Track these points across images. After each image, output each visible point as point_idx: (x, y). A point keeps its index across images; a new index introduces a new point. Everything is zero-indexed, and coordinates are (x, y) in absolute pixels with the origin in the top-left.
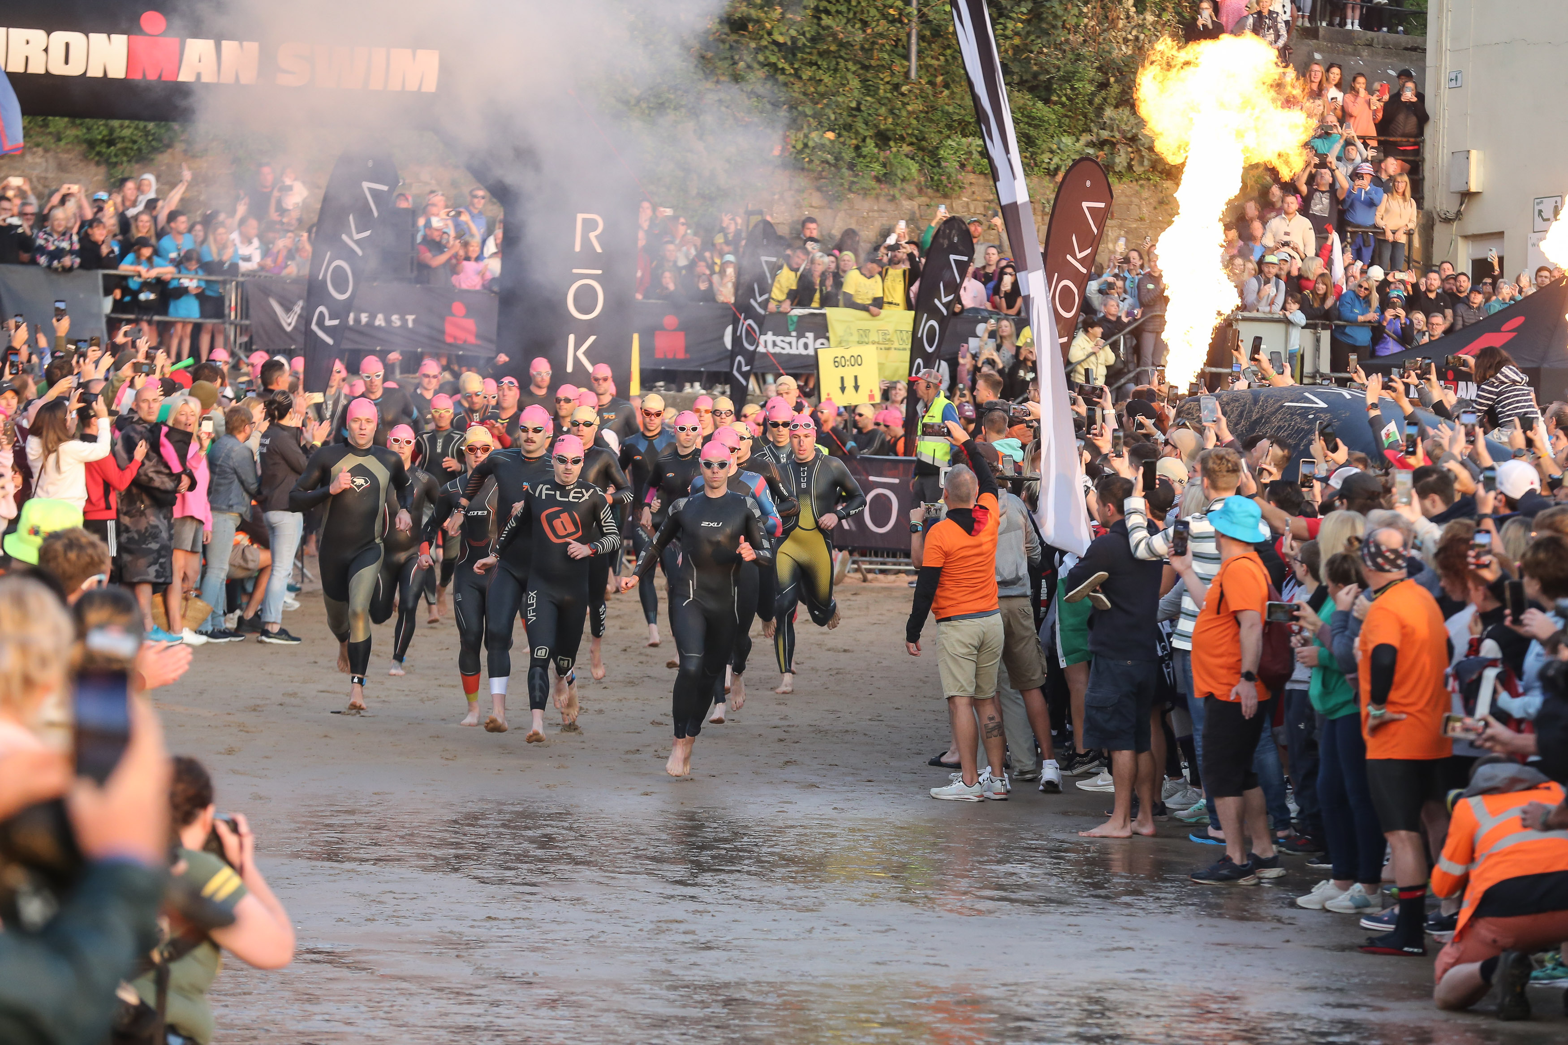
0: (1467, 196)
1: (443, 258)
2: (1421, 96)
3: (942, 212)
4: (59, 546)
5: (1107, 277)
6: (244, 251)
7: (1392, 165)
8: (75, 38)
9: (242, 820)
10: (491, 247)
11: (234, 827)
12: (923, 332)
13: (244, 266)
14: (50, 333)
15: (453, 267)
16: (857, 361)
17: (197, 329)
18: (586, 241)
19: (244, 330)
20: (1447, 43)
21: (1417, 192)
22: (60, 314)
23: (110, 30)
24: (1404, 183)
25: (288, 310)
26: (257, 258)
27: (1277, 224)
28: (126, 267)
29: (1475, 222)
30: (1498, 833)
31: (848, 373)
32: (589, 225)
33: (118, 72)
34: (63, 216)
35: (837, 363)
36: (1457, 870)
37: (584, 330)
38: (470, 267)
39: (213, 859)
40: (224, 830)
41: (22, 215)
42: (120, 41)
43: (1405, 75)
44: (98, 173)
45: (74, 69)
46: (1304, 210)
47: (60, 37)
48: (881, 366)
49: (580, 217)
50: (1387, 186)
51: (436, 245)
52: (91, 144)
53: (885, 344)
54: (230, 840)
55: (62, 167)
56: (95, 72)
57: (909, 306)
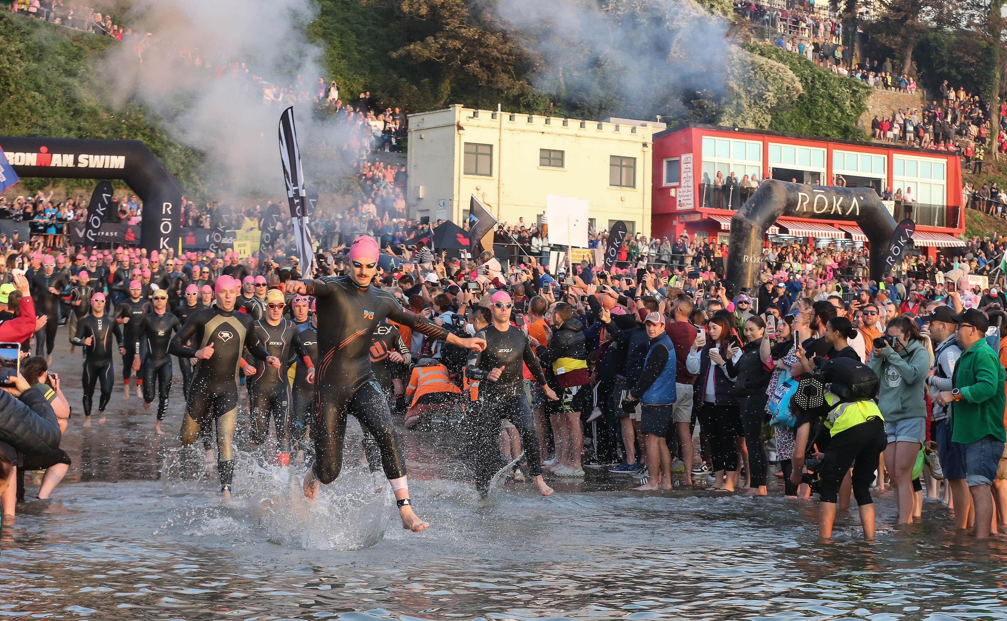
0: (419, 199)
1: (125, 216)
2: (406, 171)
3: (270, 202)
4: (14, 296)
5: (317, 221)
6: (69, 214)
7: (398, 190)
8: (22, 154)
9: (56, 375)
10: (139, 212)
11: (54, 377)
12: (264, 236)
13: (69, 219)
14: (13, 238)
15: (128, 219)
16: (244, 245)
17: (55, 237)
18: (166, 211)
19: (68, 237)
20: (413, 156)
21: (406, 199)
22: (16, 233)
23: (32, 152)
24: (401, 195)
25: (81, 231)
26: (72, 216)
27: (366, 206)
28: (36, 219)
29: (423, 206)
30: (425, 380)
31: (242, 249)
32: (167, 206)
33: (34, 164)
34: (17, 206)
35: (239, 246)
36: (414, 388)
37: (165, 236)
38: (133, 218)
39: (47, 386)
40: (50, 378)
41: (6, 205)
42: (35, 155)
43: (402, 166)
44: (28, 193)
45: (21, 163)
46: (373, 202)
47: (18, 154)
48: (252, 247)
49: (165, 204)
50: (397, 196)
51: (124, 212)
52: (26, 184)
53: (253, 240)
54: (53, 381)
55: (18, 191)
56: (27, 164)
57: (260, 229)
